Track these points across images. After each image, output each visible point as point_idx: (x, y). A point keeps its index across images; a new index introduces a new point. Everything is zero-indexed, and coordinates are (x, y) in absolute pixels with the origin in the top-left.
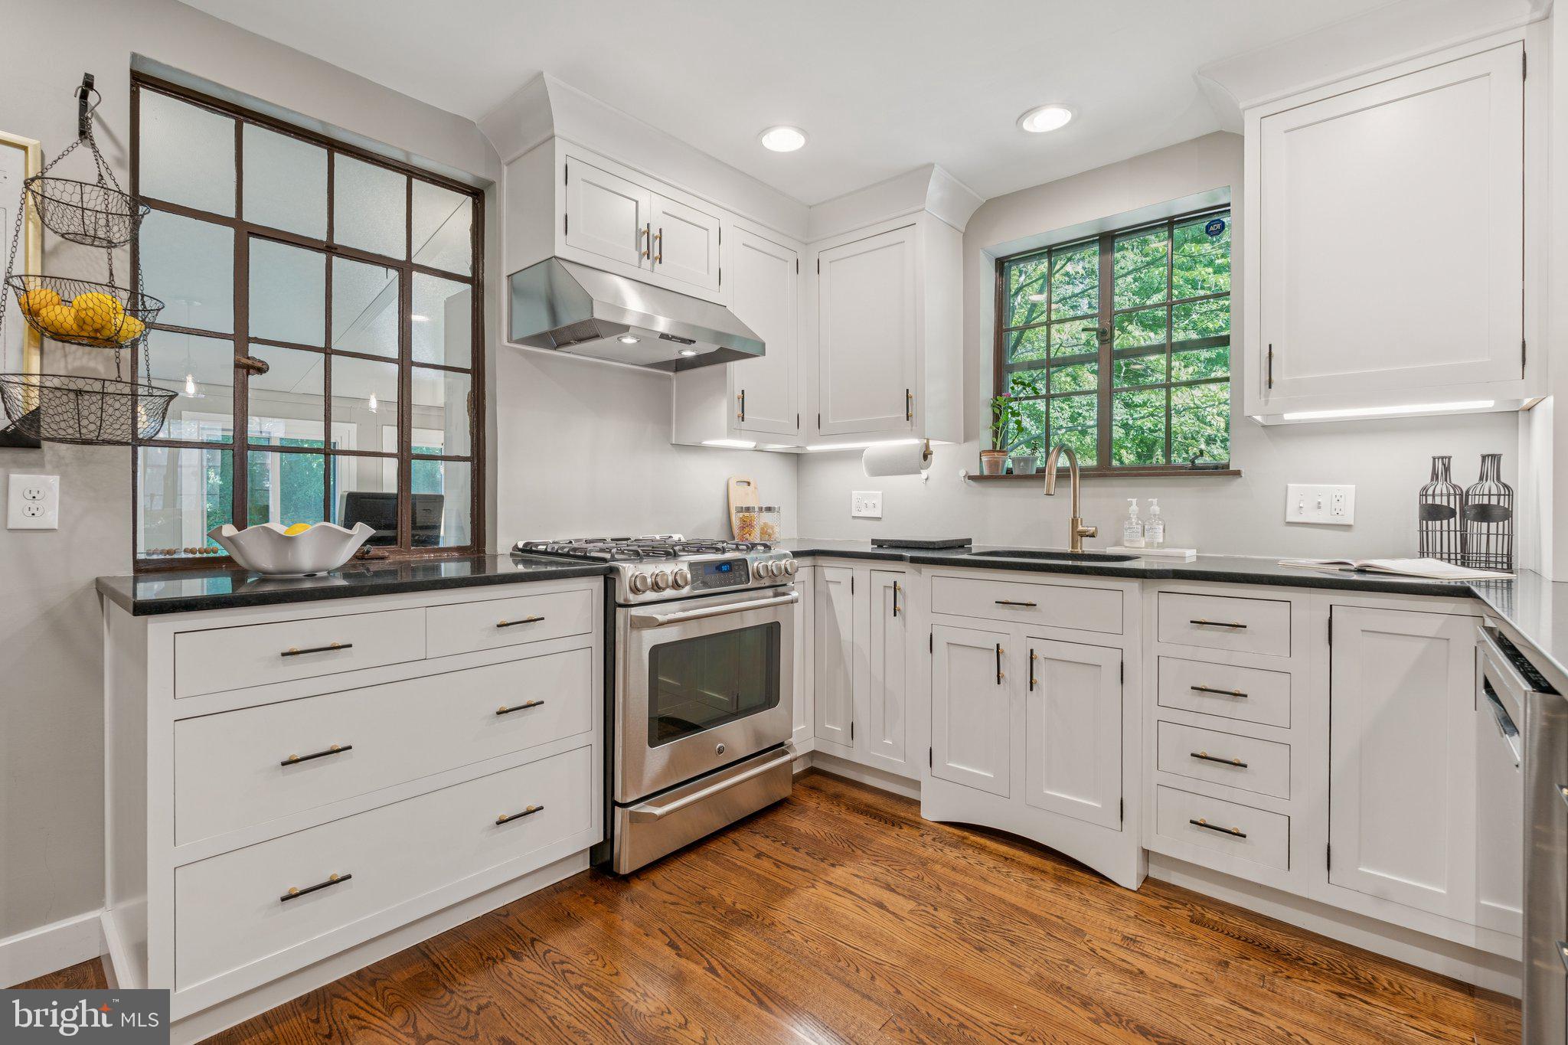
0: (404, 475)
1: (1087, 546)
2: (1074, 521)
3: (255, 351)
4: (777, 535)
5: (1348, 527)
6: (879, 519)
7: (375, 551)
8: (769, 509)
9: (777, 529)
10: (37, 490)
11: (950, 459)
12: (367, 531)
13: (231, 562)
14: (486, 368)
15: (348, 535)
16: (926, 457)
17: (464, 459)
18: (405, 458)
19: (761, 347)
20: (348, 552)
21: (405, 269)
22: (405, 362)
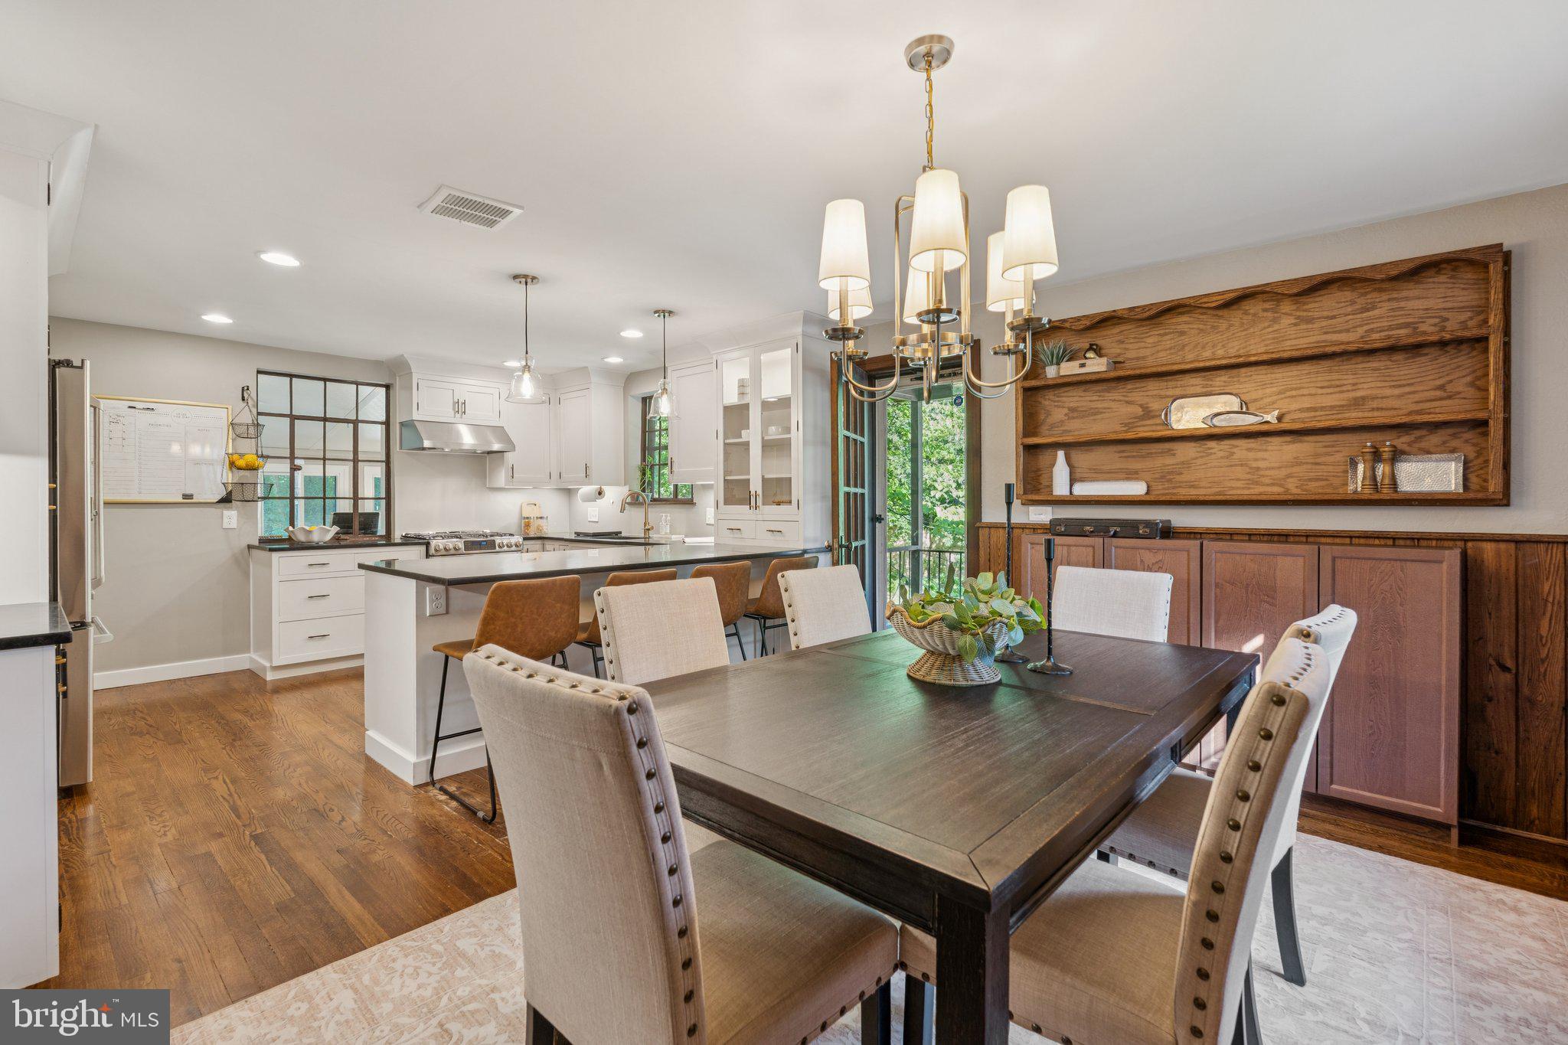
0: (356, 506)
3: (297, 462)
4: (543, 530)
6: (597, 522)
7: (343, 537)
8: (541, 518)
9: (545, 528)
10: (231, 516)
11: (615, 494)
12: (336, 529)
13: (290, 539)
14: (391, 460)
15: (329, 531)
16: (600, 493)
17: (382, 498)
18: (356, 498)
19: (513, 449)
20: (329, 537)
21: (356, 423)
22: (356, 461)
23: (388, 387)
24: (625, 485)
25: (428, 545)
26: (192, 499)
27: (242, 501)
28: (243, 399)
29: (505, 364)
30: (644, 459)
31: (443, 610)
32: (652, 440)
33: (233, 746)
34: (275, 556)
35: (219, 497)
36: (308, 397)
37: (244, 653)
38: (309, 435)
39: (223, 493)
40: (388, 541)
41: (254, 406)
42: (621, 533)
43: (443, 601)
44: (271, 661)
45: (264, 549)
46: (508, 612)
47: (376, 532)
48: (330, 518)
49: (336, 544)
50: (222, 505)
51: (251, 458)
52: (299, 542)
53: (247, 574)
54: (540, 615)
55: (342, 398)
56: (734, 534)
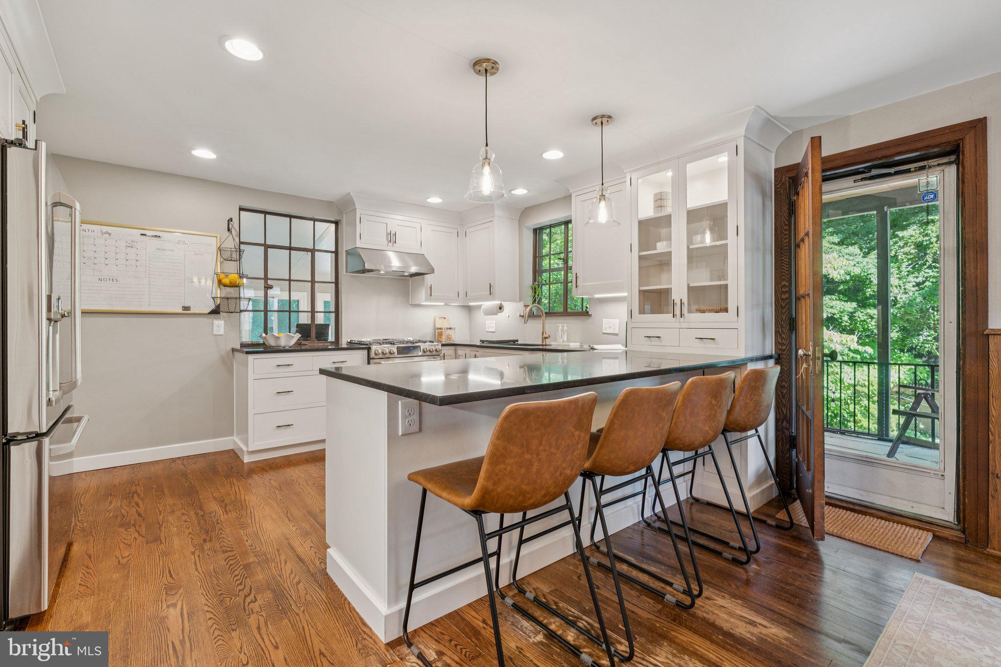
0: (313, 318)
2: (543, 333)
3: (270, 282)
4: (453, 338)
5: (617, 335)
6: (494, 332)
7: (303, 342)
8: (450, 328)
9: (453, 336)
10: (219, 325)
11: (513, 309)
12: (298, 336)
13: (264, 344)
14: (339, 282)
15: (294, 337)
16: (500, 308)
17: (332, 312)
18: (313, 312)
19: (432, 271)
20: (293, 342)
21: (313, 251)
22: (313, 282)
23: (337, 223)
24: (520, 301)
25: (369, 349)
26: (190, 310)
27: (227, 312)
28: (229, 230)
29: (428, 200)
30: (535, 280)
31: (415, 428)
32: (540, 265)
33: (202, 549)
34: (251, 357)
35: (210, 310)
36: (278, 231)
37: (229, 436)
38: (278, 261)
39: (212, 307)
40: (337, 346)
41: (236, 235)
42: (517, 341)
43: (416, 417)
44: (247, 446)
45: (242, 352)
46: (522, 446)
47: (328, 339)
48: (294, 329)
49: (298, 348)
50: (212, 316)
51: (234, 277)
52: (271, 347)
53: (231, 372)
54: (558, 448)
55: (303, 232)
56: (651, 342)
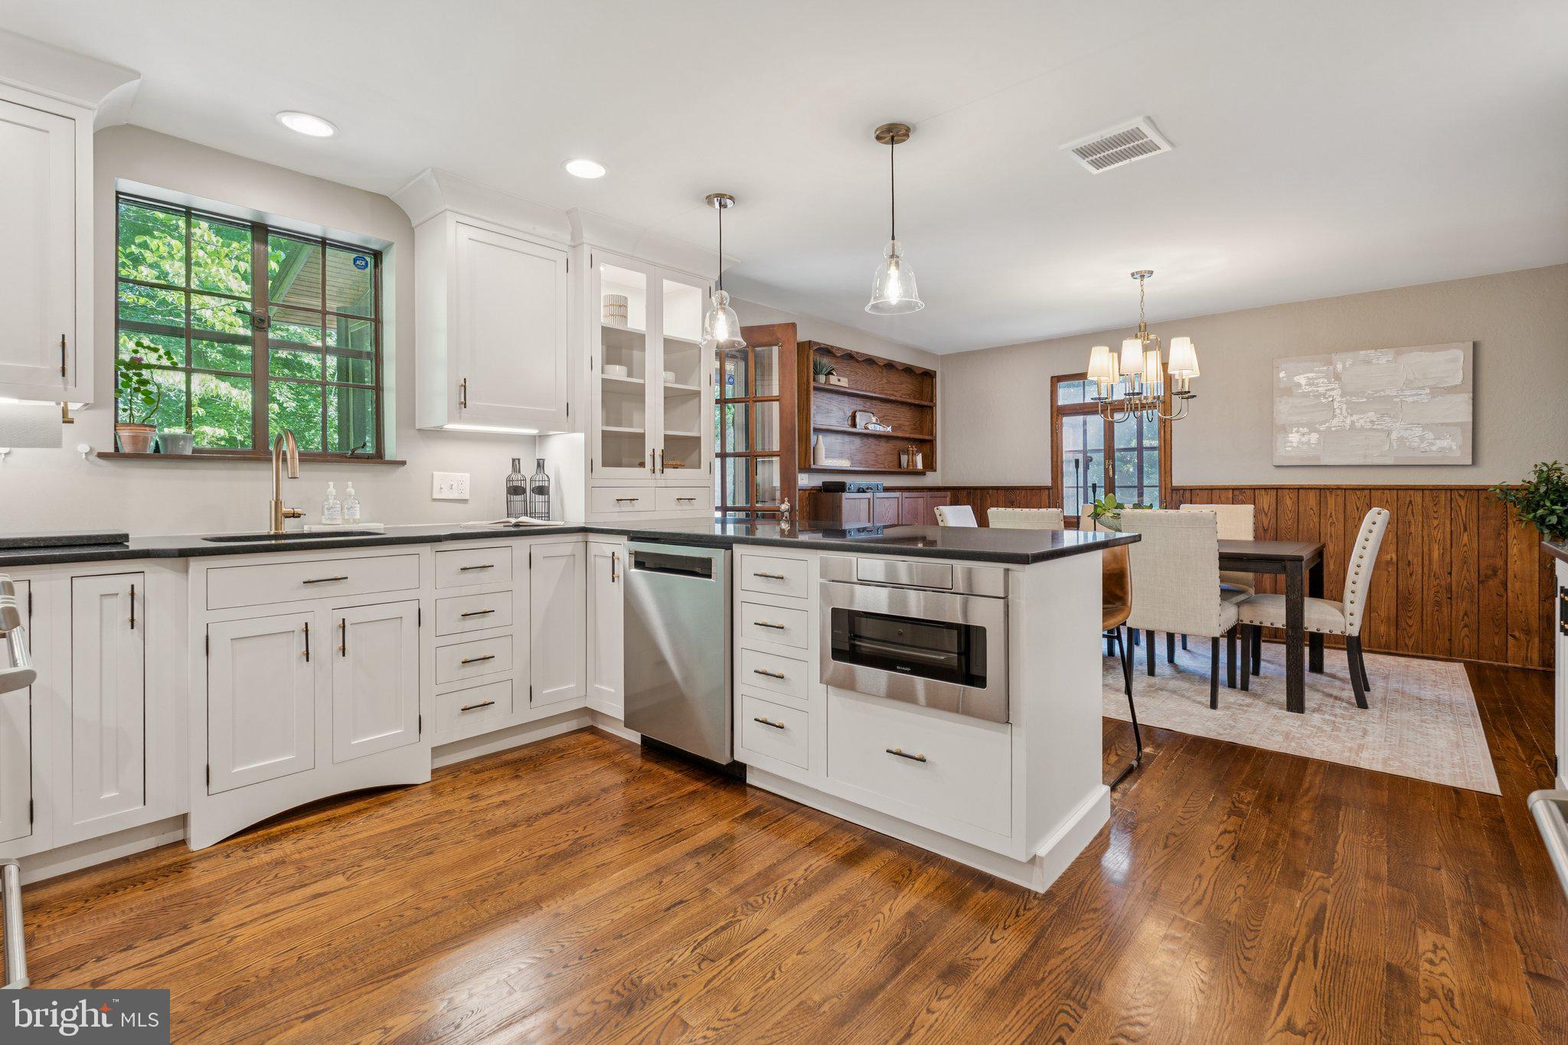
1: (289, 526)
2: (278, 503)
56: (620, 506)
